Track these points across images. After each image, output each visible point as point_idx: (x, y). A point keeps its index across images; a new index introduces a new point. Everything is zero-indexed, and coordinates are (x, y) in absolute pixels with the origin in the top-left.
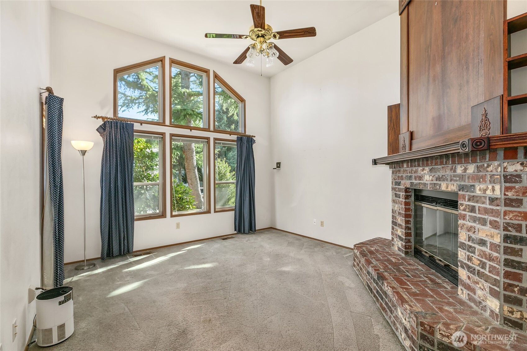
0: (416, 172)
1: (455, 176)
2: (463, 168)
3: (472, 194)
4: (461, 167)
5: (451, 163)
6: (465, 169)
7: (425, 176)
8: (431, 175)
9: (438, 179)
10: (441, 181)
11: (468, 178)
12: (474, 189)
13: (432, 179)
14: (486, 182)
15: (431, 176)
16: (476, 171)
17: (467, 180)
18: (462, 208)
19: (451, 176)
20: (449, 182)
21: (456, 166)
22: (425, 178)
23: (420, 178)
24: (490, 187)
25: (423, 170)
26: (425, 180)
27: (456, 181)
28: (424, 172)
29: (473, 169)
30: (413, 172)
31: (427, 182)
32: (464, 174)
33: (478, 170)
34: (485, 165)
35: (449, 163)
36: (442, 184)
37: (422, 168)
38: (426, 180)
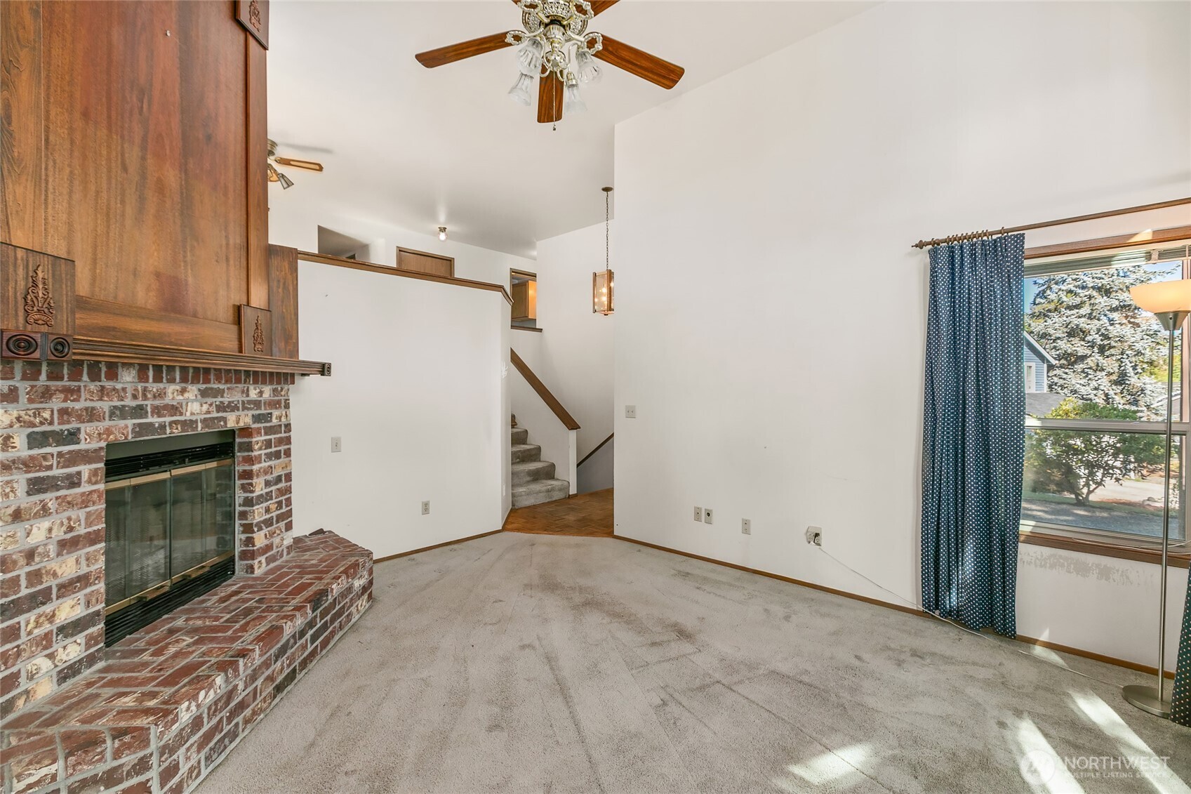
0: (160, 395)
1: (249, 402)
2: (258, 390)
3: (268, 425)
4: (255, 389)
5: (251, 383)
6: (261, 393)
7: (189, 404)
8: (206, 403)
9: (221, 408)
10: (227, 412)
11: (265, 403)
12: (271, 417)
13: (209, 409)
14: (280, 407)
15: (204, 405)
16: (272, 395)
17: (263, 408)
18: (256, 447)
19: (243, 402)
20: (240, 413)
21: (248, 387)
22: (189, 408)
23: (175, 409)
24: (284, 413)
25: (183, 391)
26: (188, 414)
27: (251, 409)
28: (186, 395)
29: (269, 393)
30: (149, 396)
31: (194, 418)
32: (259, 399)
33: (274, 394)
34: (279, 389)
35: (250, 382)
36: (229, 417)
37: (178, 387)
38: (192, 414)
